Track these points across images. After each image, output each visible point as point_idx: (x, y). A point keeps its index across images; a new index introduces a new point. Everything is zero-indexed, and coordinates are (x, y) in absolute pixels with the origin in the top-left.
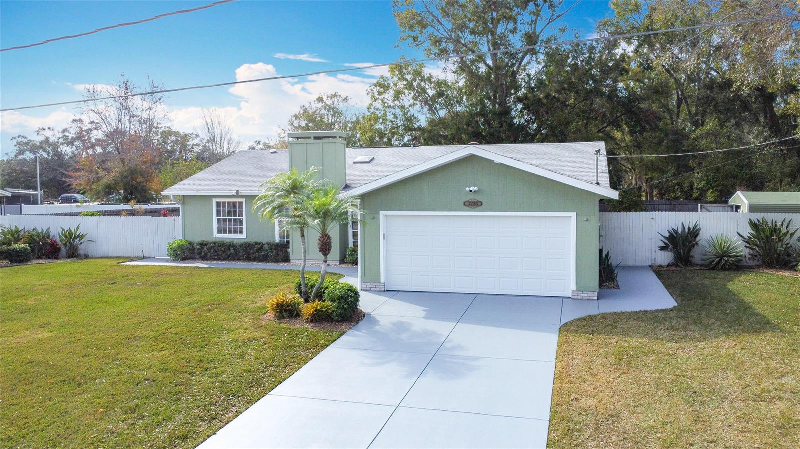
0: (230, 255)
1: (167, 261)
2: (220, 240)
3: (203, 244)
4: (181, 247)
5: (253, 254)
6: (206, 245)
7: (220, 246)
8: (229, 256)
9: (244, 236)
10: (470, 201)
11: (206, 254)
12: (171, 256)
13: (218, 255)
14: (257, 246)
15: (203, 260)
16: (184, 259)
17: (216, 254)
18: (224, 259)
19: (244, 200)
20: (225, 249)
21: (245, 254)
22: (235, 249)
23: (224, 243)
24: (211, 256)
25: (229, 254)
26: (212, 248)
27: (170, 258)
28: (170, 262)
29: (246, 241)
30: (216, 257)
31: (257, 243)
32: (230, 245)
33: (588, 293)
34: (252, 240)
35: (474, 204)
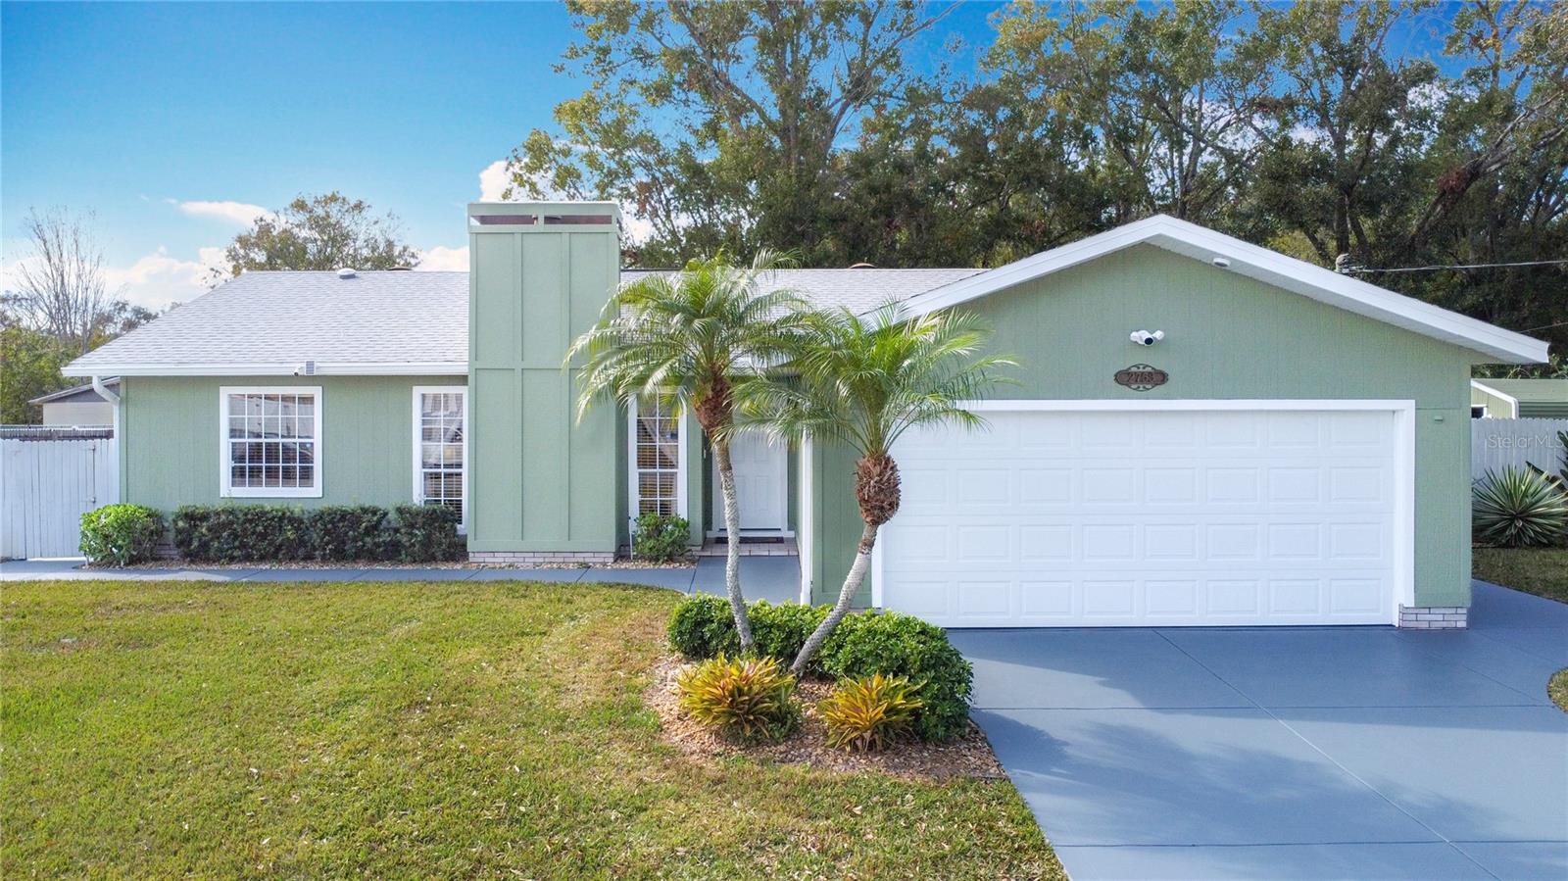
0: (281, 545)
1: (77, 567)
2: (246, 505)
3: (193, 517)
4: (125, 526)
5: (355, 540)
6: (205, 517)
7: (250, 521)
8: (279, 549)
9: (315, 490)
10: (1134, 369)
11: (205, 546)
12: (92, 551)
13: (243, 546)
14: (366, 517)
15: (192, 562)
16: (134, 561)
17: (237, 543)
18: (262, 559)
19: (316, 392)
20: (265, 528)
21: (327, 544)
22: (297, 529)
23: (264, 513)
24: (220, 550)
25: (278, 542)
26: (224, 526)
27: (84, 558)
28: (87, 571)
29: (326, 505)
30: (237, 553)
31: (365, 511)
32: (281, 519)
33: (1443, 611)
34: (349, 501)
35: (1143, 379)
